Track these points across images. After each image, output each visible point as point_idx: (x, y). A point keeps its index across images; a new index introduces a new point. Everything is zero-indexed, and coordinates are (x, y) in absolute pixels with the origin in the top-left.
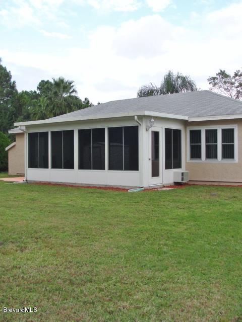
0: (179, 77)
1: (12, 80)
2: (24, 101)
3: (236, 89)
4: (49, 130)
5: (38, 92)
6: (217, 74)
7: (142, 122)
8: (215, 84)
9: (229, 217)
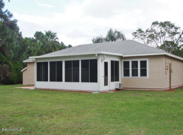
0: (116, 32)
1: (20, 31)
2: (27, 43)
3: (147, 39)
4: (49, 61)
5: (34, 38)
6: (137, 31)
7: (99, 57)
8: (136, 36)
9: (145, 104)
